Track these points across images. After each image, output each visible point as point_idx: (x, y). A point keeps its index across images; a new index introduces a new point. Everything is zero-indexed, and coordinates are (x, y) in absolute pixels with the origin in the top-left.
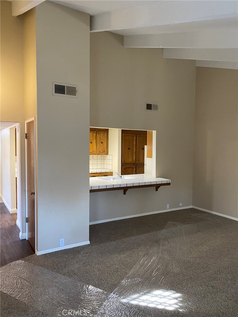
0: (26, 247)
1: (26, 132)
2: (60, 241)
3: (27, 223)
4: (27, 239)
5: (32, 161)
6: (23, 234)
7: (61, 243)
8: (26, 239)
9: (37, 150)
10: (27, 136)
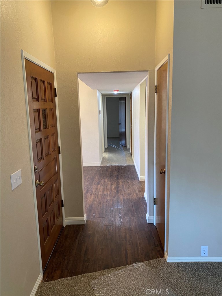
0: (153, 238)
1: (156, 84)
2: (202, 250)
3: (155, 205)
4: (155, 224)
5: (163, 125)
6: (150, 217)
7: (202, 251)
8: (153, 224)
9: (170, 108)
10: (157, 89)
